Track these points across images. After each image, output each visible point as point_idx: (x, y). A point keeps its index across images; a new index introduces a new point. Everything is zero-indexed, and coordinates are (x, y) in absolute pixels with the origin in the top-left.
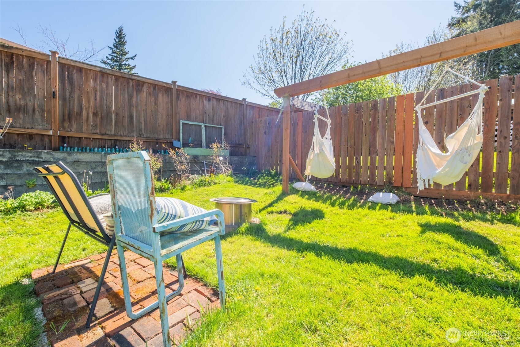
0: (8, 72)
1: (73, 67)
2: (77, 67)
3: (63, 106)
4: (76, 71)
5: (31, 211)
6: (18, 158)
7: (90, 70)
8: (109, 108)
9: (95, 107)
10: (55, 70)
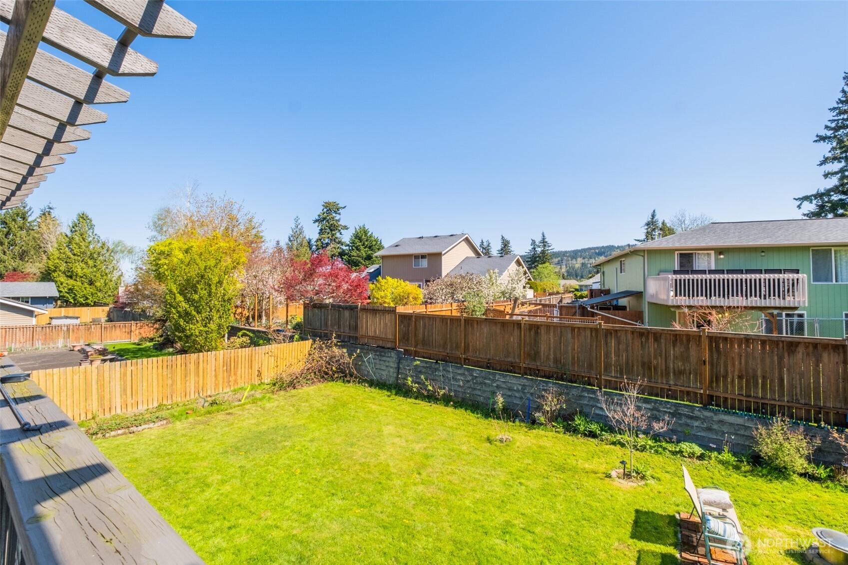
0: (674, 347)
1: (720, 337)
2: (723, 337)
3: (711, 370)
4: (722, 341)
5: (686, 457)
6: (679, 412)
7: (735, 338)
8: (755, 371)
9: (740, 371)
10: (705, 343)
